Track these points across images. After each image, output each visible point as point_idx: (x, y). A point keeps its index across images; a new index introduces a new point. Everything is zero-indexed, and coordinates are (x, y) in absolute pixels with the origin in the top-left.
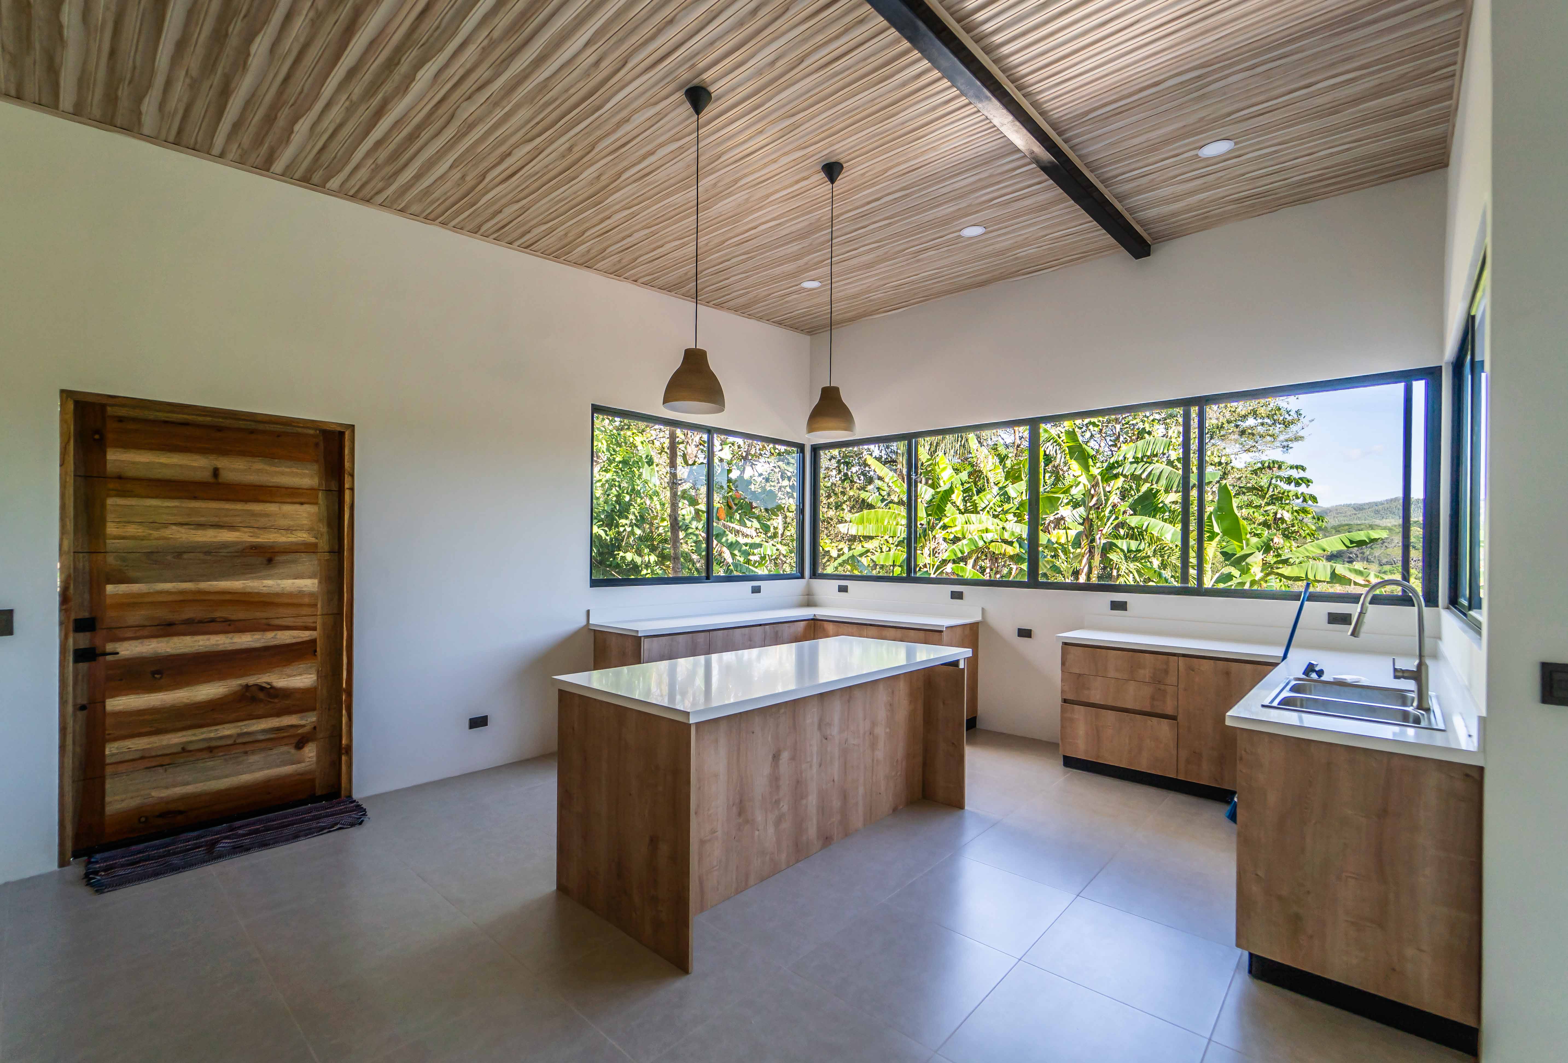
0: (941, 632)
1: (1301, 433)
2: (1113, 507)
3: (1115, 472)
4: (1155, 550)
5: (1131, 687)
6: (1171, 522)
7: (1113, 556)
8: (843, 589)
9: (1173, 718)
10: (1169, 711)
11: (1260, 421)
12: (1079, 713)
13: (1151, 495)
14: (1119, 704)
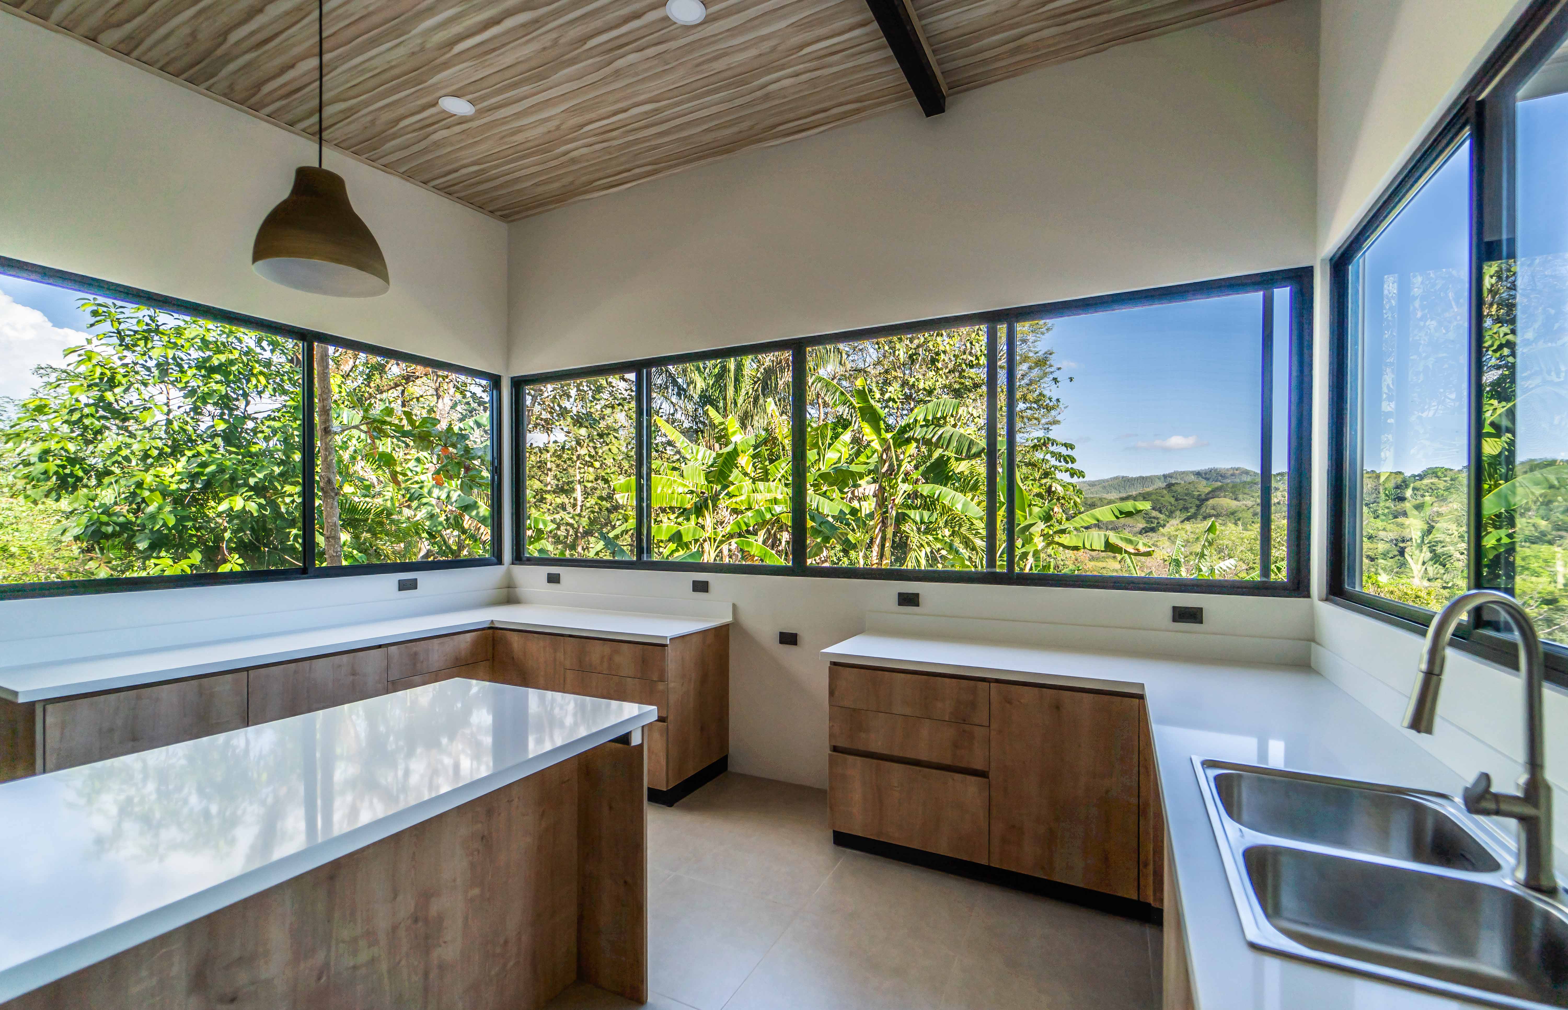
0: (665, 646)
1: (1058, 418)
2: (905, 475)
3: (906, 436)
4: (946, 521)
5: (925, 730)
6: (961, 491)
7: (906, 527)
8: (553, 579)
9: (982, 774)
10: (978, 765)
11: (1028, 405)
12: (855, 767)
13: (942, 462)
14: (910, 754)
